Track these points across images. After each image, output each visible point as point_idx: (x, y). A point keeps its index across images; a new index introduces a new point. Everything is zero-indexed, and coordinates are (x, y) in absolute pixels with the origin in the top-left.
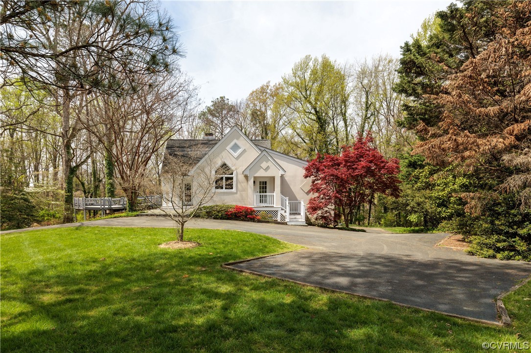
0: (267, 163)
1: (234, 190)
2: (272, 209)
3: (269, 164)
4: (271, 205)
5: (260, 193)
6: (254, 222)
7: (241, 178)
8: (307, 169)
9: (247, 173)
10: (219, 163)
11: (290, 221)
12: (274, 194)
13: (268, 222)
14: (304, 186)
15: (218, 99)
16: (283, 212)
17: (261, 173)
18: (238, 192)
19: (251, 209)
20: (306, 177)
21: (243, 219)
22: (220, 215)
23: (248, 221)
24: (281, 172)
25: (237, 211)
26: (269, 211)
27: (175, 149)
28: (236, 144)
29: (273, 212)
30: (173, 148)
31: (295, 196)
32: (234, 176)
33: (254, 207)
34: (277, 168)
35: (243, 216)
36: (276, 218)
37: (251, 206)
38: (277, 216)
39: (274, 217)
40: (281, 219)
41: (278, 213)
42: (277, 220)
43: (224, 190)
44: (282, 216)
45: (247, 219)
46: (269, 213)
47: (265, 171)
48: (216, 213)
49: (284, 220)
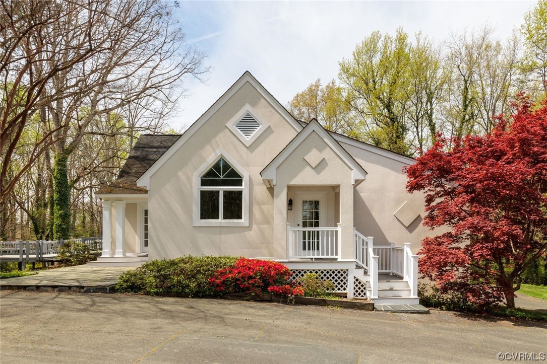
0: (320, 151)
1: (244, 221)
2: (333, 267)
3: (327, 154)
4: (330, 256)
5: (305, 225)
6: (285, 303)
7: (261, 191)
9: (271, 175)
10: (210, 161)
11: (380, 298)
12: (339, 229)
13: (323, 303)
14: (401, 211)
16: (359, 274)
17: (306, 178)
18: (255, 226)
19: (278, 267)
21: (257, 295)
22: (193, 285)
23: (270, 301)
24: (355, 174)
25: (239, 273)
26: (325, 272)
27: (151, 150)
28: (248, 116)
29: (336, 275)
30: (148, 148)
31: (383, 233)
32: (244, 188)
33: (287, 261)
34: (345, 165)
35: (258, 287)
36: (342, 289)
37: (280, 259)
38: (345, 283)
39: (339, 286)
40: (357, 291)
41: (347, 275)
42: (347, 294)
43: (221, 221)
44: (357, 283)
45: (266, 297)
46: (325, 275)
47: (315, 171)
48: (183, 280)
49: (362, 294)
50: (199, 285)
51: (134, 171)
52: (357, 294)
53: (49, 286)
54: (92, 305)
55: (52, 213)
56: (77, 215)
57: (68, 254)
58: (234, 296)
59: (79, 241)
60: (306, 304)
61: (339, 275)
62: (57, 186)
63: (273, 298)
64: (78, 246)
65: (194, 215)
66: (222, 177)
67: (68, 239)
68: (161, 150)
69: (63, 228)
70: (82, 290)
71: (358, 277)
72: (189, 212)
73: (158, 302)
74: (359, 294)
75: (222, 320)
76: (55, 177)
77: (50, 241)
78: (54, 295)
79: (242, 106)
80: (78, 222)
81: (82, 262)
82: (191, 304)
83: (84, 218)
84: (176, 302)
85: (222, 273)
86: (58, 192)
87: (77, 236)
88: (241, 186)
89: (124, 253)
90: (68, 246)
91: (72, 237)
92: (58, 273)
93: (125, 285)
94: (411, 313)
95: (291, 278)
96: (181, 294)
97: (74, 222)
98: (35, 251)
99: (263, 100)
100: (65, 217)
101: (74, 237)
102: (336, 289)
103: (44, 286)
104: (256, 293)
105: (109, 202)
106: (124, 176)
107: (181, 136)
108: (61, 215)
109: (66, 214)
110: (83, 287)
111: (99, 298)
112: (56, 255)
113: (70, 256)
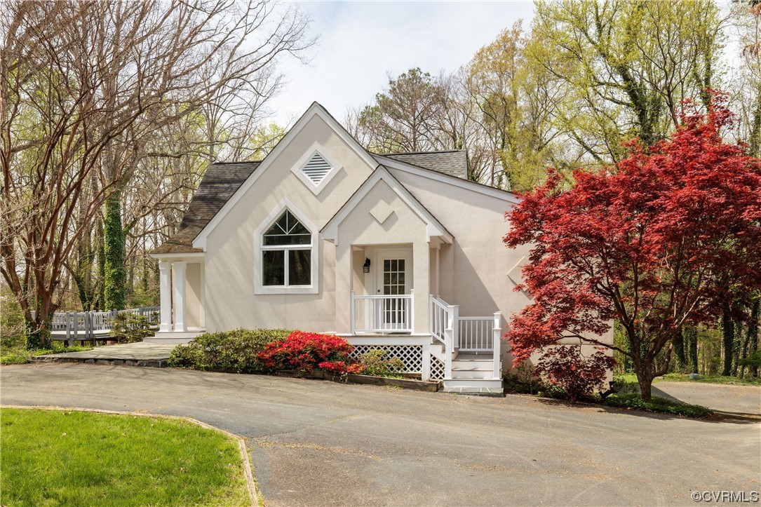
0: (389, 203)
1: (312, 287)
2: (405, 342)
3: (397, 206)
4: (408, 330)
6: (337, 380)
8: (516, 218)
10: (273, 214)
11: (453, 379)
12: (412, 296)
14: (516, 270)
15: (404, 75)
16: (436, 351)
17: (372, 236)
18: (325, 293)
20: (513, 241)
21: (308, 372)
22: (242, 360)
23: (322, 379)
24: (432, 230)
25: (289, 347)
26: (395, 349)
27: (221, 185)
28: (317, 156)
29: (408, 352)
30: (218, 183)
31: (492, 300)
32: (313, 246)
33: (351, 335)
34: (419, 219)
35: (309, 362)
36: (415, 369)
37: (343, 333)
38: (419, 362)
39: (412, 366)
40: (434, 372)
41: (421, 352)
42: (420, 375)
43: (286, 287)
44: (434, 362)
45: (318, 374)
46: (395, 352)
47: (383, 228)
48: (232, 354)
49: (441, 376)
50: (248, 359)
51: (199, 218)
52: (434, 375)
53: (106, 359)
54: (143, 375)
55: (102, 272)
56: (136, 271)
57: (123, 330)
58: (284, 372)
59: (135, 312)
60: (361, 383)
61: (412, 352)
62: (108, 233)
63: (326, 375)
64: (135, 318)
65: (255, 281)
66: (287, 234)
67: (123, 309)
68: (234, 186)
69: (117, 294)
70: (136, 364)
71: (435, 355)
72: (250, 278)
73: (204, 375)
74: (437, 376)
75: (256, 389)
76: (105, 222)
77: (100, 312)
78: (110, 367)
79: (310, 145)
80: (137, 280)
81: (139, 339)
82: (236, 378)
83: (146, 274)
84: (224, 376)
85: (271, 347)
86: (109, 243)
87: (135, 304)
88: (310, 243)
89: (185, 328)
90: (122, 318)
91: (128, 306)
92: (113, 349)
93: (176, 360)
94: (480, 395)
95: (350, 355)
96: (229, 370)
97: (131, 281)
98: (83, 326)
99: (334, 136)
100: (119, 278)
101: (131, 305)
102: (408, 369)
103: (101, 359)
104: (306, 370)
105: (168, 263)
106: (187, 226)
107: (261, 162)
108: (113, 276)
109: (120, 274)
110: (136, 361)
111: (151, 371)
112: (108, 331)
113: (126, 332)
